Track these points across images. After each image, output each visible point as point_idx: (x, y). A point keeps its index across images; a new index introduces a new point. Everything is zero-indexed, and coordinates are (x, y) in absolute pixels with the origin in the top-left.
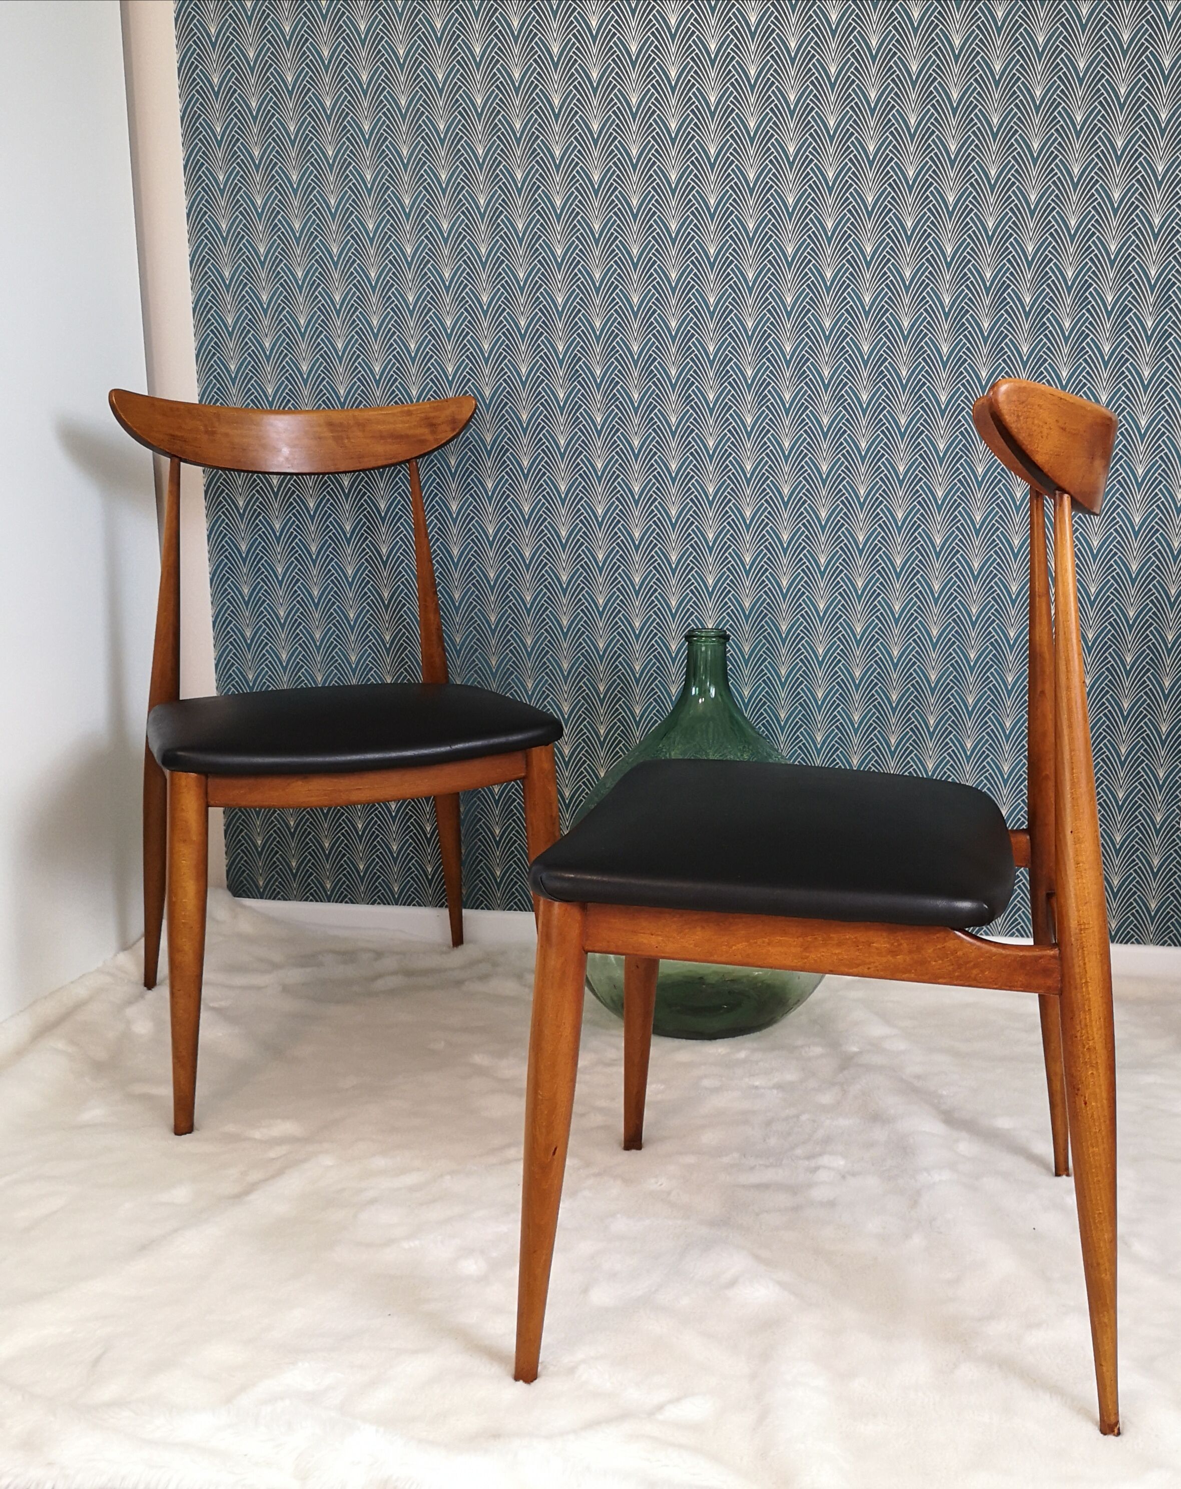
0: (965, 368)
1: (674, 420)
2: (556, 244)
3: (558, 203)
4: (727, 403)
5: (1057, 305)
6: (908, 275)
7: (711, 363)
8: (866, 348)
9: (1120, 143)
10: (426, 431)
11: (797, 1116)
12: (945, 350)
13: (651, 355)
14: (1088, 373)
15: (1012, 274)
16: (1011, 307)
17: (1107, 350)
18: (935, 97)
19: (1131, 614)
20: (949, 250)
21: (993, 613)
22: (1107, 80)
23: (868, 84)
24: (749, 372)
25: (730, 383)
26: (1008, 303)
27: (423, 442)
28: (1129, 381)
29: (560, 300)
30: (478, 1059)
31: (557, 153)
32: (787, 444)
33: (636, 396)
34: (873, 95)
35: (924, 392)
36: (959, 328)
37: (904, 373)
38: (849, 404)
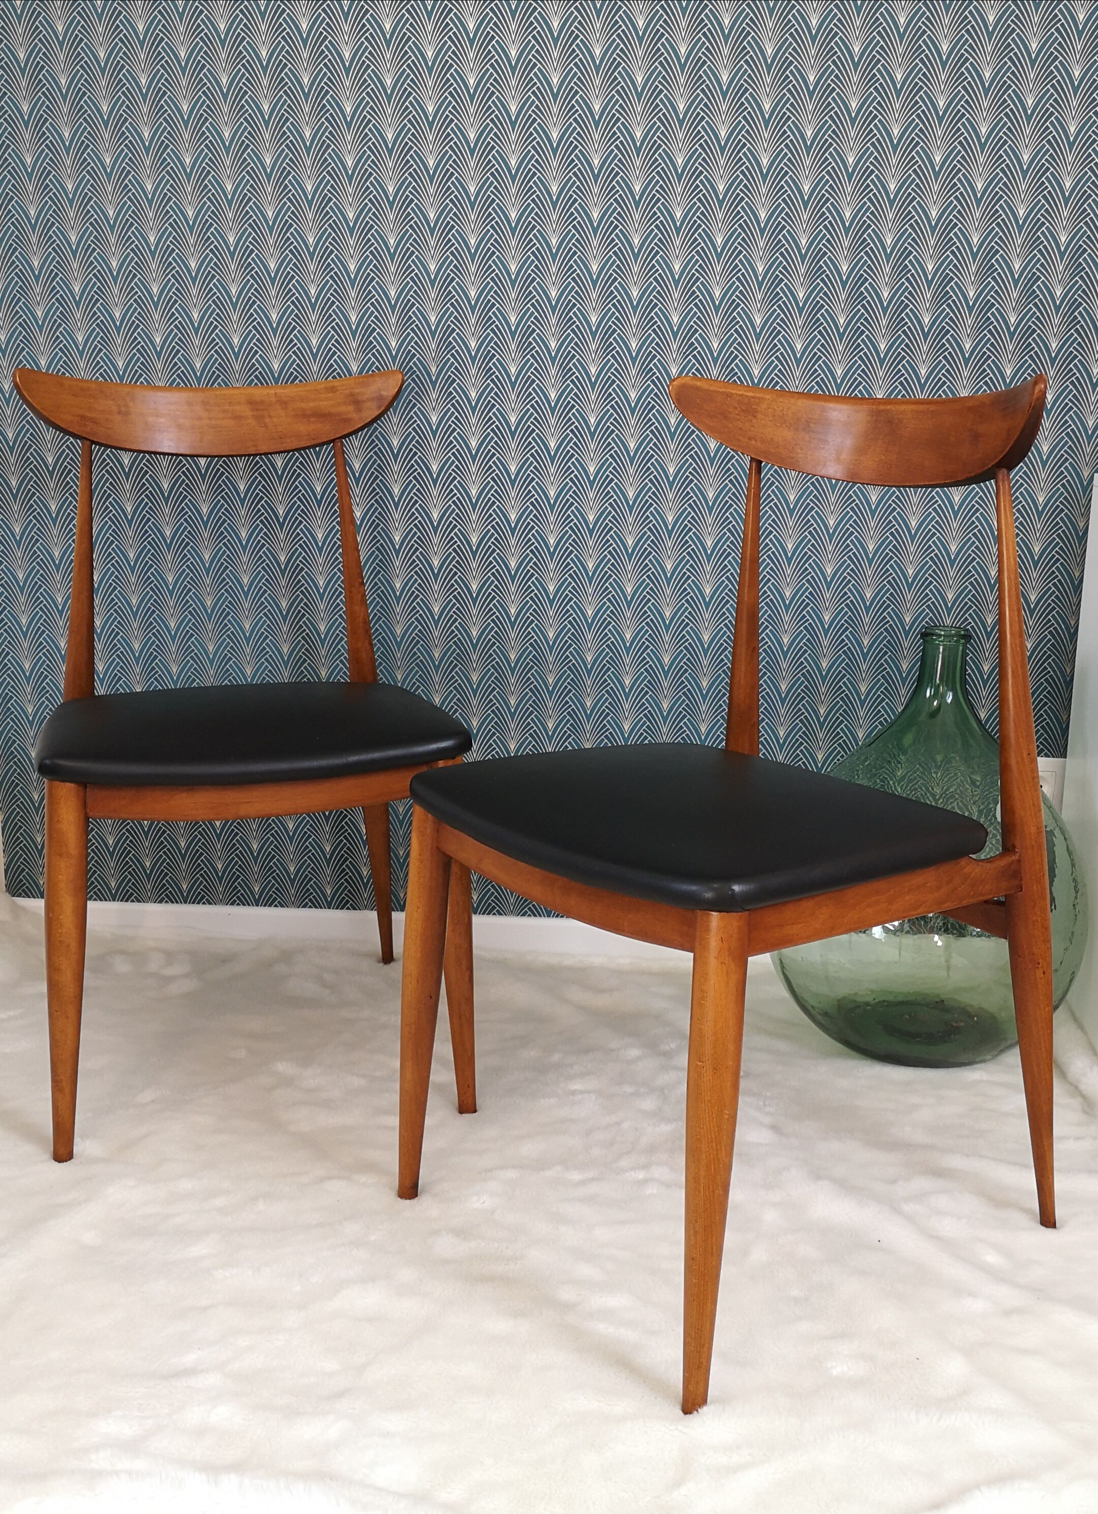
0: (779, 341)
1: (473, 395)
2: (347, 207)
3: (350, 163)
4: (529, 377)
5: (875, 274)
6: (719, 241)
7: (513, 334)
8: (675, 319)
9: (941, 103)
10: (351, 408)
11: (618, 1124)
12: (758, 321)
13: (449, 326)
14: (907, 345)
15: (828, 240)
16: (827, 276)
17: (927, 321)
18: (748, 52)
19: (950, 596)
20: (763, 215)
21: (807, 597)
22: (929, 36)
23: (678, 38)
24: (553, 344)
25: (532, 356)
26: (825, 271)
27: (348, 421)
28: (950, 353)
29: (352, 267)
30: (281, 1067)
31: (348, 109)
32: (592, 420)
33: (434, 370)
34: (683, 50)
35: (737, 365)
36: (772, 297)
37: (715, 345)
38: (657, 377)
